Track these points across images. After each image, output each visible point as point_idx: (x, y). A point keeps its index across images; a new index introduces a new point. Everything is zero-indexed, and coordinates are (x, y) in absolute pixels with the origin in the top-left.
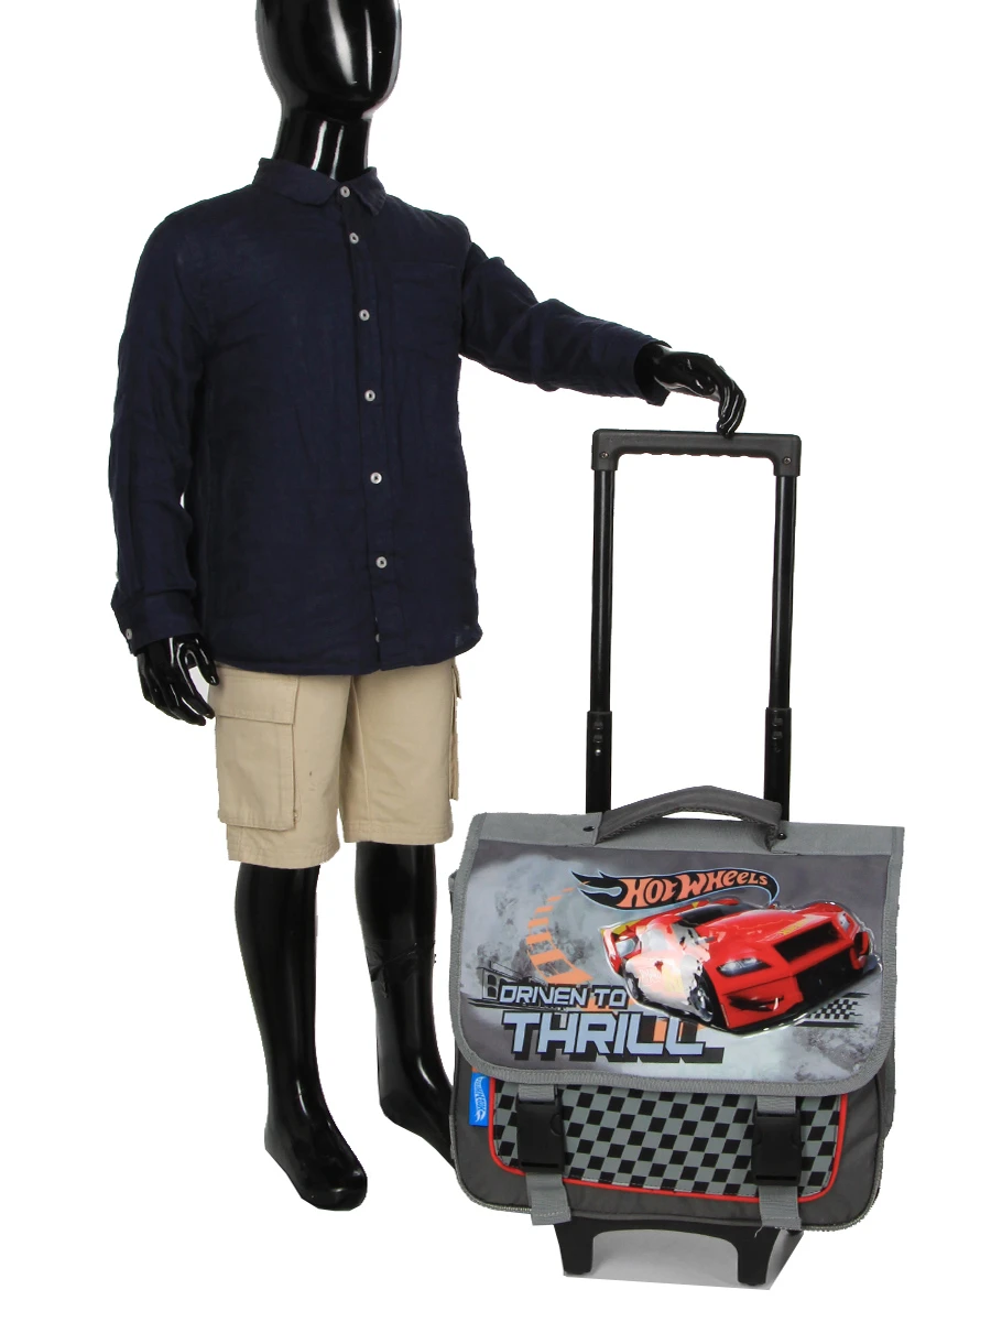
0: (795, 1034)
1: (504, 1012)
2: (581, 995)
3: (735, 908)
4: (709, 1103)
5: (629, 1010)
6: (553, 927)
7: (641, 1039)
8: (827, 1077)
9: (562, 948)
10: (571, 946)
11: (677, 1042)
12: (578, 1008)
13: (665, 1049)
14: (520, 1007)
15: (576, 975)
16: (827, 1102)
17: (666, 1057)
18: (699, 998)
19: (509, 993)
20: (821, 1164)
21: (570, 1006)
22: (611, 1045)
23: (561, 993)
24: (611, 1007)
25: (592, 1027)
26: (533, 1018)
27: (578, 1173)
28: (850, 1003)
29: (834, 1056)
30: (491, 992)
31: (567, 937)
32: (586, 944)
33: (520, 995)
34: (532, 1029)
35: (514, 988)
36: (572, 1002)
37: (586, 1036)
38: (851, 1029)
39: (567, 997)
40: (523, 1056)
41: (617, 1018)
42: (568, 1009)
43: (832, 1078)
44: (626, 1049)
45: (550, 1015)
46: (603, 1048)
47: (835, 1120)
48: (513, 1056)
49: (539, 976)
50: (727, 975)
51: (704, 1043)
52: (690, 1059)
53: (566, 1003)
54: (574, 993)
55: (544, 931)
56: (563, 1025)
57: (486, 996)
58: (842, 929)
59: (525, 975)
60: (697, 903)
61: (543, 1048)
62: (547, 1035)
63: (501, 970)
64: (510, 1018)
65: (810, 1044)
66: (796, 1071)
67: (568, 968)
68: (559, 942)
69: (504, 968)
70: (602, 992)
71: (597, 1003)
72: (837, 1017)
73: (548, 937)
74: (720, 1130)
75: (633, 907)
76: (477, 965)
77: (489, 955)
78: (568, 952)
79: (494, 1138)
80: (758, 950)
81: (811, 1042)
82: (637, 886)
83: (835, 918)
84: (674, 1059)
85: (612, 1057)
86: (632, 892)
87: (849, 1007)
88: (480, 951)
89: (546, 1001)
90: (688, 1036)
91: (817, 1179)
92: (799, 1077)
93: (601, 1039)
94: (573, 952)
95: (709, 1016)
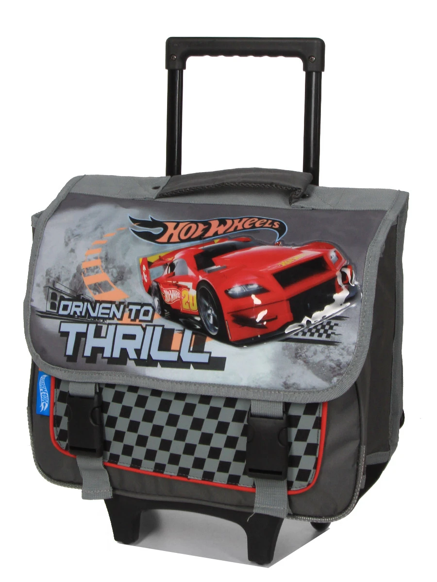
0: (284, 349)
1: (61, 322)
2: (118, 309)
3: (247, 244)
4: (214, 403)
5: (154, 323)
6: (103, 256)
7: (161, 348)
8: (309, 387)
9: (108, 272)
10: (115, 271)
11: (189, 351)
12: (115, 321)
13: (179, 357)
14: (72, 318)
15: (116, 294)
16: (311, 408)
17: (180, 364)
18: (209, 315)
19: (65, 308)
20: (307, 463)
21: (110, 319)
22: (138, 352)
23: (104, 308)
24: (141, 321)
25: (126, 337)
26: (81, 328)
27: (115, 458)
28: (332, 324)
29: (317, 369)
30: (53, 306)
31: (113, 263)
32: (127, 269)
33: (74, 309)
34: (81, 336)
35: (70, 303)
36: (111, 316)
37: (121, 343)
38: (332, 347)
39: (107, 311)
40: (72, 359)
41: (144, 329)
42: (108, 321)
43: (314, 388)
44: (149, 355)
45: (95, 325)
46: (132, 355)
47: (318, 424)
48: (66, 358)
49: (90, 294)
50: (233, 297)
51: (210, 353)
52: (198, 366)
53: (107, 316)
54: (114, 308)
55: (96, 258)
56: (103, 334)
57: (49, 309)
58: (331, 262)
59: (79, 293)
60: (218, 240)
61: (88, 352)
62: (92, 342)
63: (62, 288)
64: (65, 327)
65: (296, 357)
66: (284, 380)
67: (111, 287)
68: (106, 268)
69: (64, 287)
70: (135, 308)
71: (130, 317)
72: (320, 335)
73: (98, 263)
74: (222, 428)
75: (169, 242)
76: (44, 284)
77: (54, 275)
78: (112, 275)
79: (54, 426)
80: (260, 277)
81: (297, 356)
82: (175, 228)
83: (327, 254)
84: (185, 365)
85: (139, 362)
86: (170, 230)
87: (331, 328)
88: (48, 273)
89: (93, 314)
90: (198, 347)
91: (303, 475)
92: (286, 386)
93: (131, 346)
94: (115, 275)
95: (215, 330)
